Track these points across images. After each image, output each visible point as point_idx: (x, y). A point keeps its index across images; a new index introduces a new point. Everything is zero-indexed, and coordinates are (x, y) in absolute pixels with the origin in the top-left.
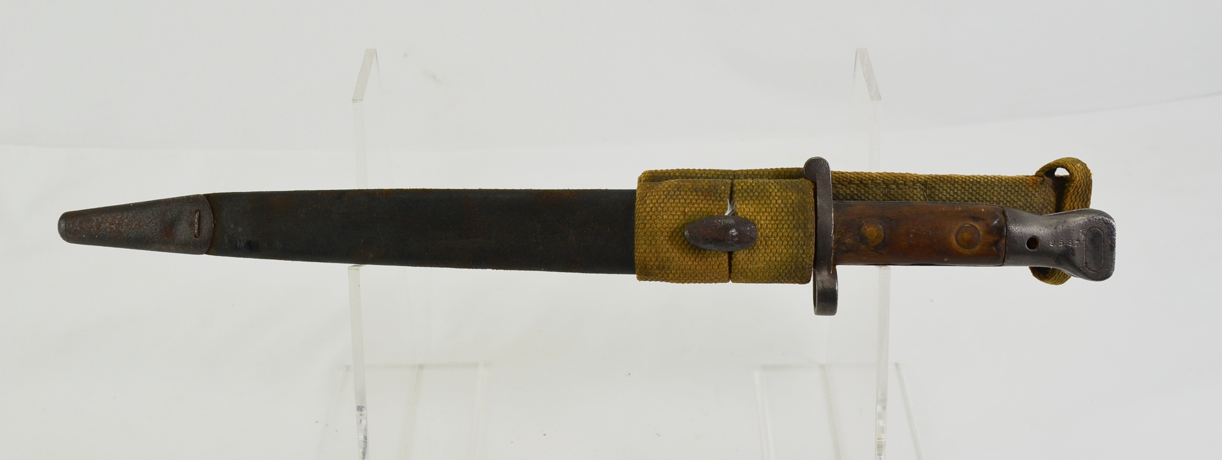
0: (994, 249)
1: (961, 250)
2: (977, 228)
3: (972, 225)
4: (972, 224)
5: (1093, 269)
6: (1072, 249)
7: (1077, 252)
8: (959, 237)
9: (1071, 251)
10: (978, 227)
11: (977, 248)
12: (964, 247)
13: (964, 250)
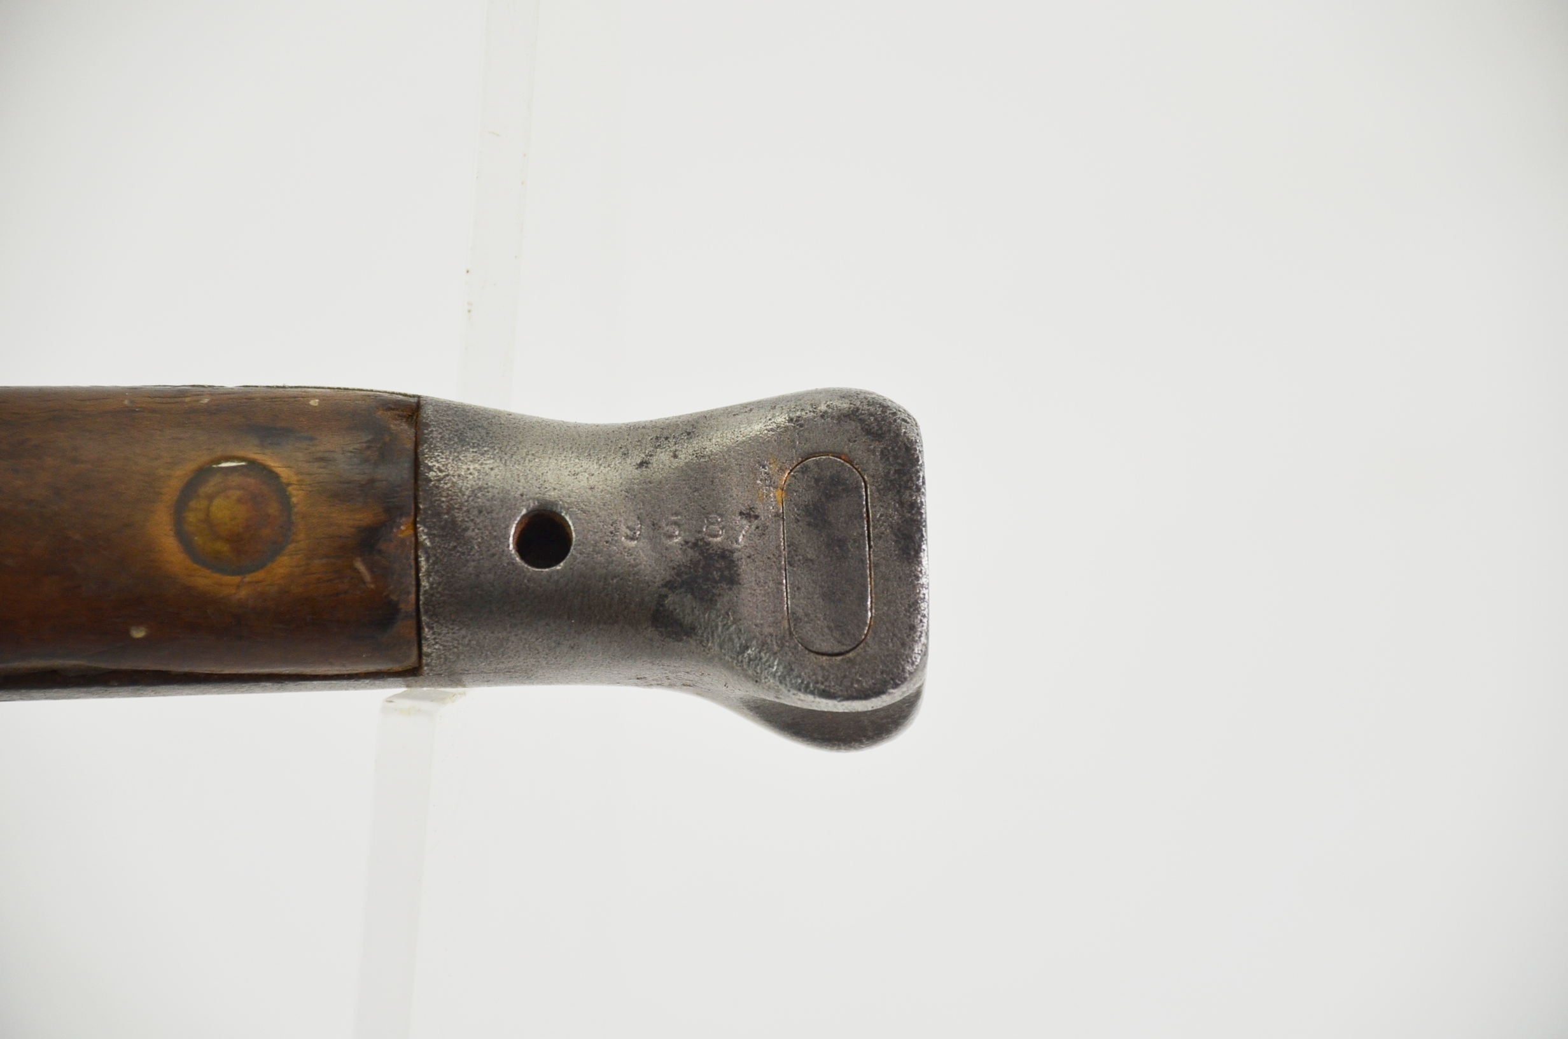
0: (360, 566)
1: (205, 580)
2: (276, 476)
3: (252, 463)
4: (252, 455)
5: (826, 647)
6: (726, 556)
7: (747, 571)
8: (191, 517)
9: (722, 564)
10: (279, 470)
11: (283, 566)
12: (215, 563)
13: (217, 576)
